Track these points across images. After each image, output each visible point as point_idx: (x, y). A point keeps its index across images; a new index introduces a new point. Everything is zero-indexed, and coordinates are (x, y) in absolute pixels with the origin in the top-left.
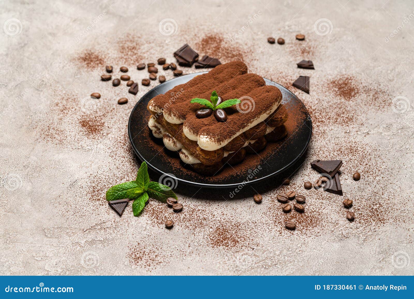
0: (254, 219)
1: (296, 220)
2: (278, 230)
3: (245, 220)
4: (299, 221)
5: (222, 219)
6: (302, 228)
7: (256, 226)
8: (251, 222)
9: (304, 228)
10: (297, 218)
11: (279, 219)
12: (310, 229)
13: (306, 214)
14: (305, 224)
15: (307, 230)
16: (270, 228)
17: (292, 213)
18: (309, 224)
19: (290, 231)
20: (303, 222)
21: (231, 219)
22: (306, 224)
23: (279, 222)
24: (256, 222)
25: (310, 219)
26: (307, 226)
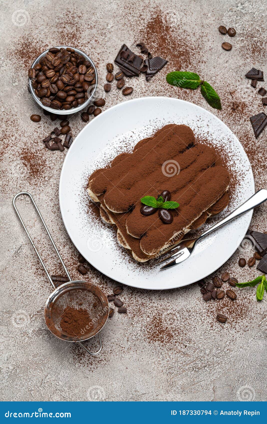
0: (189, 307)
1: (227, 309)
2: (210, 322)
3: (180, 308)
4: (230, 310)
5: (159, 306)
6: (232, 319)
7: (190, 315)
8: (185, 310)
9: (234, 320)
10: (228, 307)
11: (212, 307)
12: (239, 321)
13: (238, 302)
14: (235, 315)
15: (236, 322)
16: (203, 319)
17: (224, 299)
18: (239, 315)
19: (221, 324)
20: (234, 312)
21: (167, 306)
22: (237, 315)
23: (211, 312)
24: (190, 311)
25: (241, 309)
26: (237, 318)
